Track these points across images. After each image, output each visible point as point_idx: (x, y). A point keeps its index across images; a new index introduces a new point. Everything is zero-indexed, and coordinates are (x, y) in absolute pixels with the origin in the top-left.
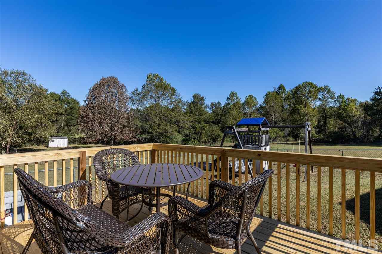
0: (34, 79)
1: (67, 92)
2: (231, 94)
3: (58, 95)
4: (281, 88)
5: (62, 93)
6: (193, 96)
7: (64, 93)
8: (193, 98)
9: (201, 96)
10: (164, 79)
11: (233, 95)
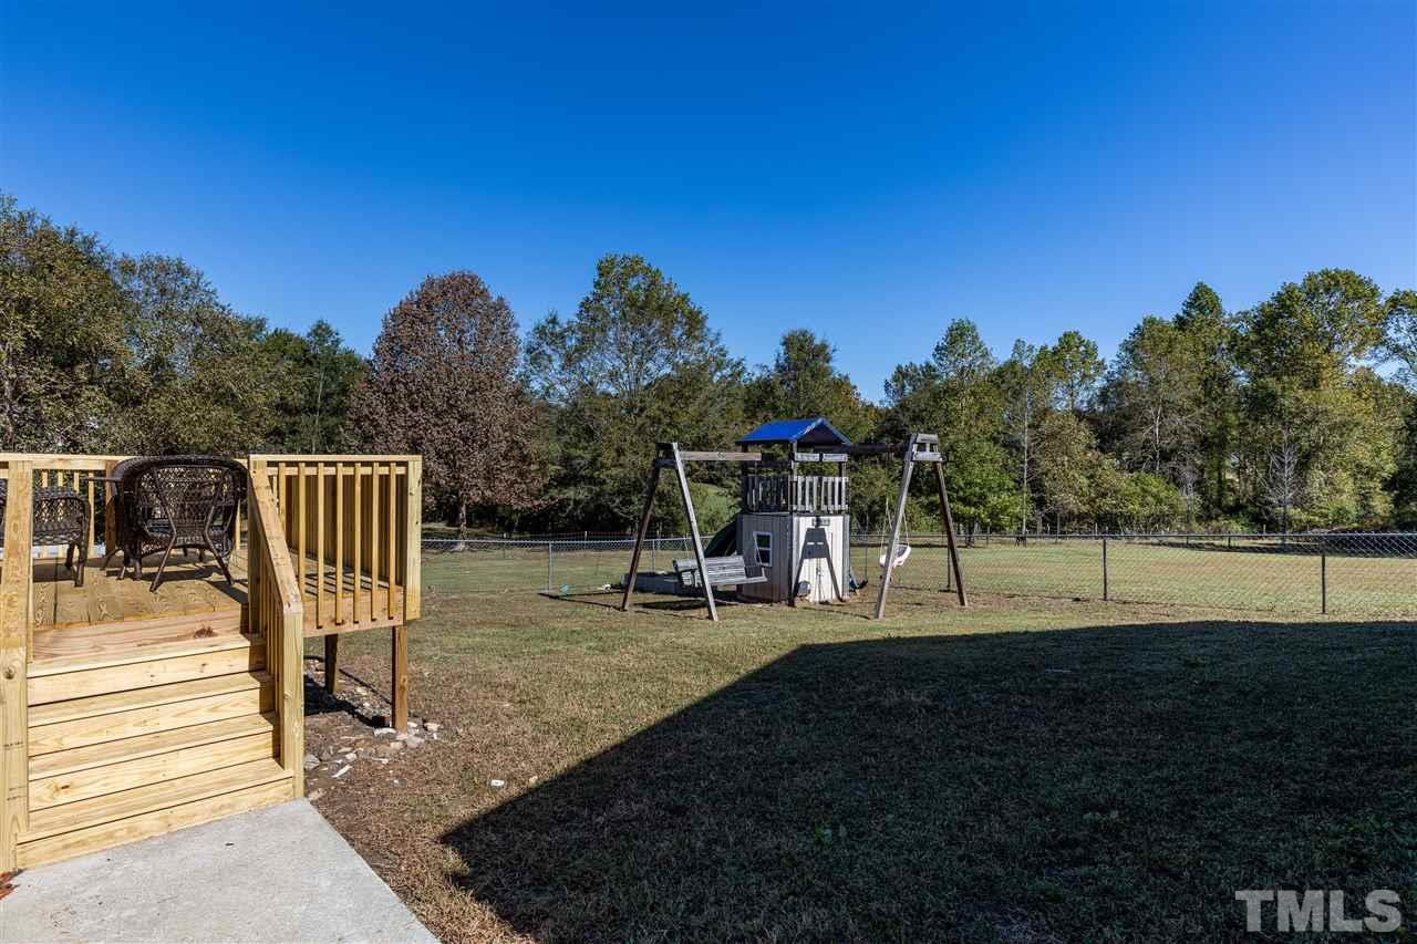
0: (210, 288)
1: (333, 328)
2: (951, 330)
3: (302, 341)
4: (1202, 301)
5: (314, 331)
6: (783, 341)
7: (321, 331)
8: (782, 349)
9: (817, 342)
10: (666, 277)
11: (960, 334)
